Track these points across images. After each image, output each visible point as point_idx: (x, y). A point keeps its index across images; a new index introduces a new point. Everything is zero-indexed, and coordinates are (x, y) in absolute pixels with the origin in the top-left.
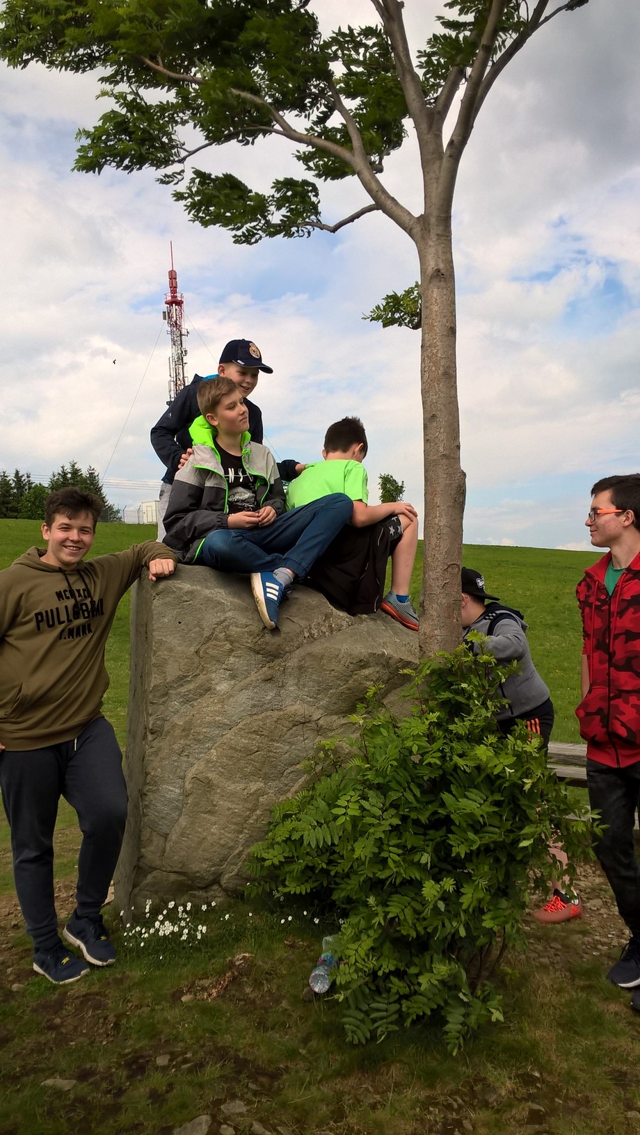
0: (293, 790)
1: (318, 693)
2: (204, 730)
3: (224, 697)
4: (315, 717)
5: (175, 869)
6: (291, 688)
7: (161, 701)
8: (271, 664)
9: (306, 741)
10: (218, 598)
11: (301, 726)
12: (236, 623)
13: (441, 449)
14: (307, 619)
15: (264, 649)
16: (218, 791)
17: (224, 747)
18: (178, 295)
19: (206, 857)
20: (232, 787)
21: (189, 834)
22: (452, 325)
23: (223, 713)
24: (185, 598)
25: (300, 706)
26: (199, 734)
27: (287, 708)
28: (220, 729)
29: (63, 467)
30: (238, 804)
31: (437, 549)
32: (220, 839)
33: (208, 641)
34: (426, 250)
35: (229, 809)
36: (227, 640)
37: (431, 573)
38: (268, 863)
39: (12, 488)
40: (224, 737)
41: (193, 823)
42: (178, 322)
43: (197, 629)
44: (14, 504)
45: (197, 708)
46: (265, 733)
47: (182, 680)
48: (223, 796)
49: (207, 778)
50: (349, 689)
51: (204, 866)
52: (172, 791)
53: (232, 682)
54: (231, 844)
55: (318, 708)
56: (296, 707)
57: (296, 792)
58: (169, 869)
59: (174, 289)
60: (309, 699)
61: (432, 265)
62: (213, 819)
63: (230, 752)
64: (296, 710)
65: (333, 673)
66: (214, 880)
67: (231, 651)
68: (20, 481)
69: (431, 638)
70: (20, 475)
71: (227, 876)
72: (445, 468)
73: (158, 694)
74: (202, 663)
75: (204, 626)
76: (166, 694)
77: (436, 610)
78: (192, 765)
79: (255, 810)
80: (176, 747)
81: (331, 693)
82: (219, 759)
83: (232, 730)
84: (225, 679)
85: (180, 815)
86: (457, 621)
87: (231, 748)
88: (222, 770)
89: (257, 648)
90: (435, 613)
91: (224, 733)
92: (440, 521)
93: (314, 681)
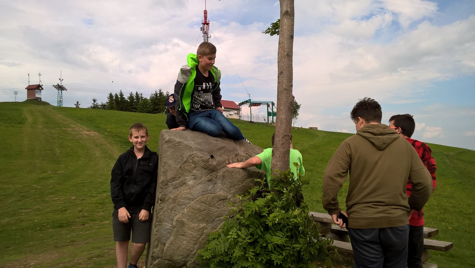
0: (219, 227)
1: (231, 187)
2: (182, 200)
3: (191, 187)
4: (229, 197)
5: (168, 258)
6: (219, 184)
7: (165, 187)
8: (211, 174)
9: (225, 207)
10: (190, 145)
11: (223, 201)
12: (197, 156)
13: (284, 86)
14: (228, 156)
15: (208, 167)
16: (187, 226)
17: (190, 208)
18: (207, 20)
19: (181, 254)
20: (193, 225)
21: (174, 244)
22: (292, 35)
23: (190, 194)
24: (177, 145)
25: (222, 192)
26: (180, 202)
27: (218, 193)
28: (189, 200)
29: (156, 91)
30: (195, 233)
31: (280, 128)
32: (187, 247)
33: (185, 163)
34: (283, 3)
35: (191, 234)
36: (193, 163)
37: (277, 138)
38: (204, 258)
39: (134, 99)
40: (190, 204)
41: (175, 239)
42: (207, 32)
43: (181, 158)
44: (135, 106)
45: (179, 191)
46: (207, 203)
47: (173, 179)
48: (189, 229)
49: (182, 220)
50: (243, 186)
51: (180, 258)
52: (167, 225)
53: (195, 181)
54: (192, 249)
55: (230, 193)
56: (221, 192)
57: (219, 229)
58: (165, 258)
59: (206, 18)
60: (226, 189)
61: (285, 9)
62: (184, 238)
63: (192, 210)
64: (221, 194)
65: (237, 179)
66: (184, 264)
67: (195, 167)
68: (138, 96)
69: (276, 165)
70: (138, 94)
71: (189, 263)
72: (286, 94)
73: (164, 184)
74: (183, 172)
75: (184, 156)
76: (167, 185)
77: (278, 154)
78: (177, 215)
79: (202, 235)
80: (170, 207)
81: (236, 188)
82: (188, 213)
83: (194, 201)
84: (192, 179)
85: (170, 236)
86: (287, 159)
87: (193, 208)
88: (189, 218)
89: (205, 167)
90: (278, 155)
91: (190, 202)
92: (282, 116)
93: (229, 182)
